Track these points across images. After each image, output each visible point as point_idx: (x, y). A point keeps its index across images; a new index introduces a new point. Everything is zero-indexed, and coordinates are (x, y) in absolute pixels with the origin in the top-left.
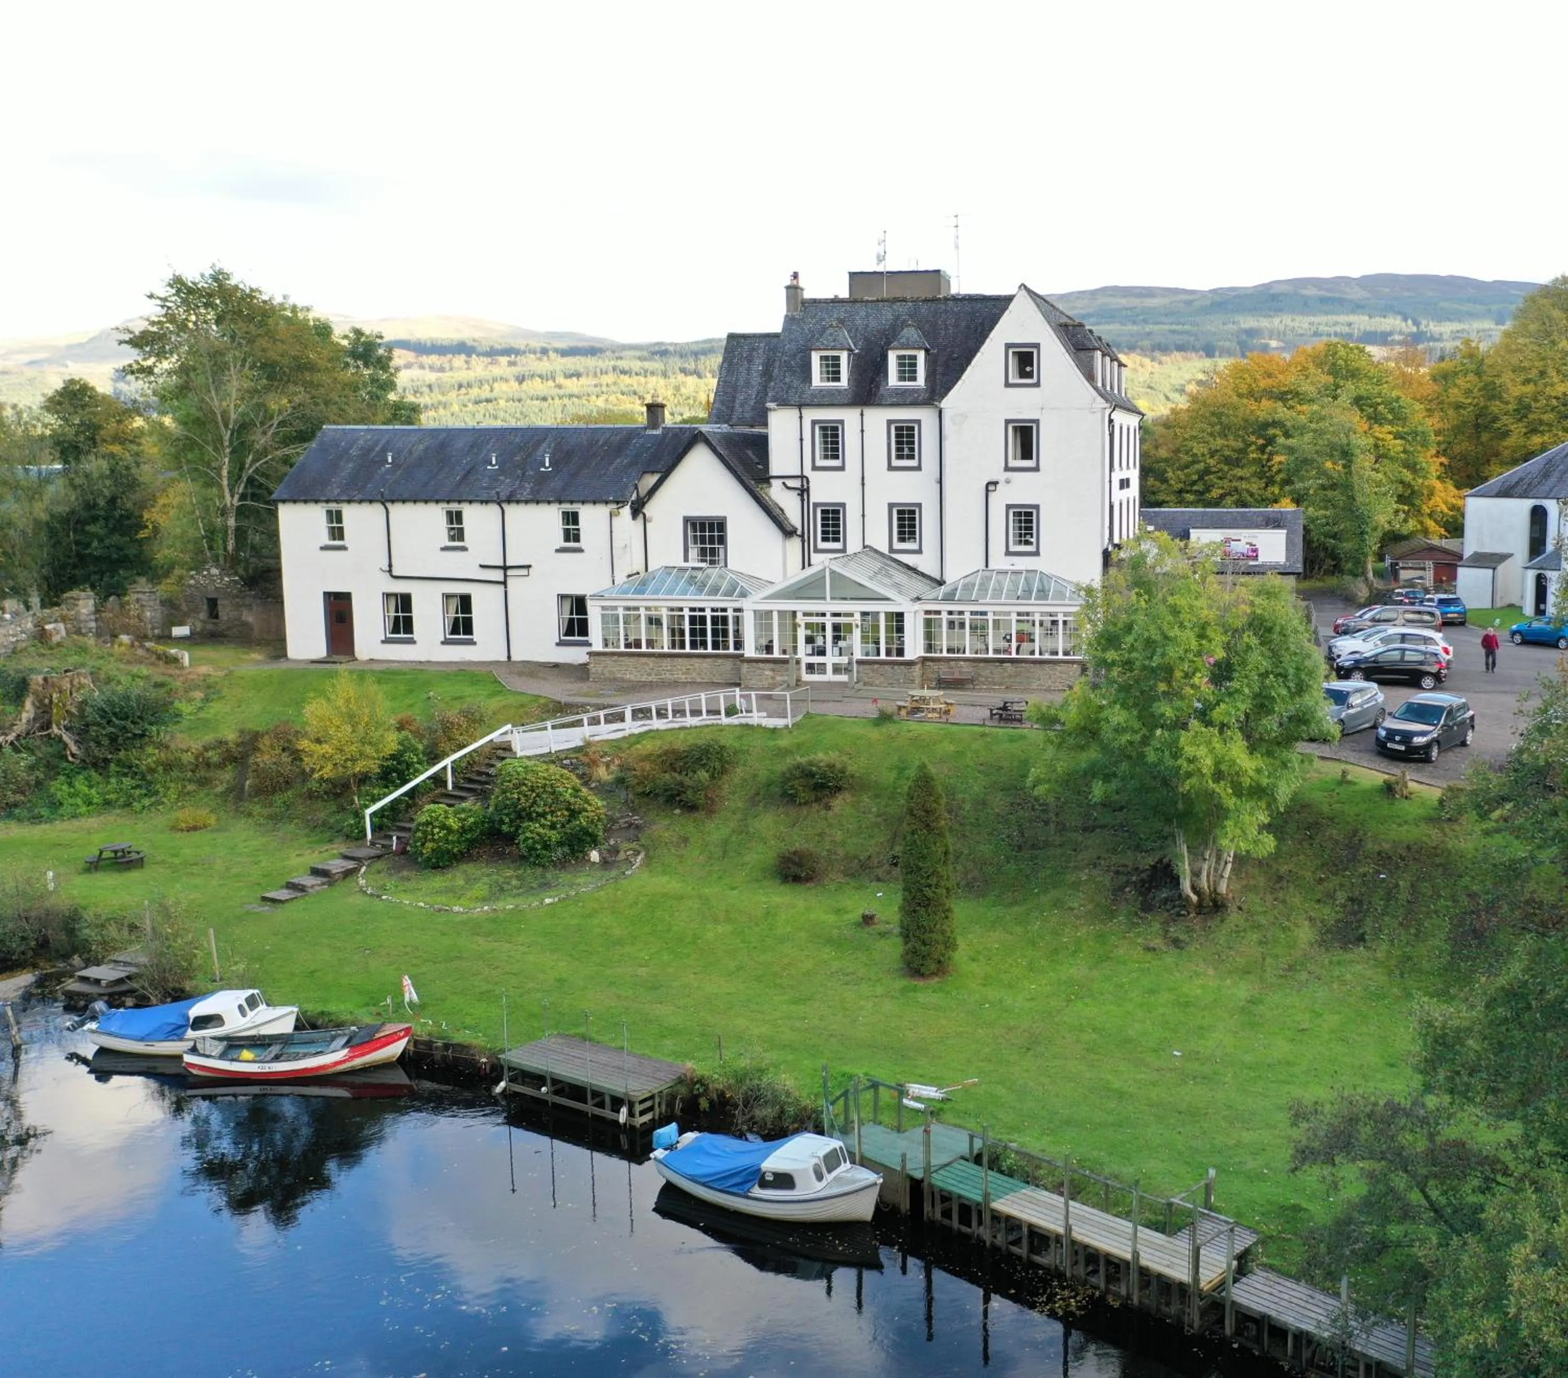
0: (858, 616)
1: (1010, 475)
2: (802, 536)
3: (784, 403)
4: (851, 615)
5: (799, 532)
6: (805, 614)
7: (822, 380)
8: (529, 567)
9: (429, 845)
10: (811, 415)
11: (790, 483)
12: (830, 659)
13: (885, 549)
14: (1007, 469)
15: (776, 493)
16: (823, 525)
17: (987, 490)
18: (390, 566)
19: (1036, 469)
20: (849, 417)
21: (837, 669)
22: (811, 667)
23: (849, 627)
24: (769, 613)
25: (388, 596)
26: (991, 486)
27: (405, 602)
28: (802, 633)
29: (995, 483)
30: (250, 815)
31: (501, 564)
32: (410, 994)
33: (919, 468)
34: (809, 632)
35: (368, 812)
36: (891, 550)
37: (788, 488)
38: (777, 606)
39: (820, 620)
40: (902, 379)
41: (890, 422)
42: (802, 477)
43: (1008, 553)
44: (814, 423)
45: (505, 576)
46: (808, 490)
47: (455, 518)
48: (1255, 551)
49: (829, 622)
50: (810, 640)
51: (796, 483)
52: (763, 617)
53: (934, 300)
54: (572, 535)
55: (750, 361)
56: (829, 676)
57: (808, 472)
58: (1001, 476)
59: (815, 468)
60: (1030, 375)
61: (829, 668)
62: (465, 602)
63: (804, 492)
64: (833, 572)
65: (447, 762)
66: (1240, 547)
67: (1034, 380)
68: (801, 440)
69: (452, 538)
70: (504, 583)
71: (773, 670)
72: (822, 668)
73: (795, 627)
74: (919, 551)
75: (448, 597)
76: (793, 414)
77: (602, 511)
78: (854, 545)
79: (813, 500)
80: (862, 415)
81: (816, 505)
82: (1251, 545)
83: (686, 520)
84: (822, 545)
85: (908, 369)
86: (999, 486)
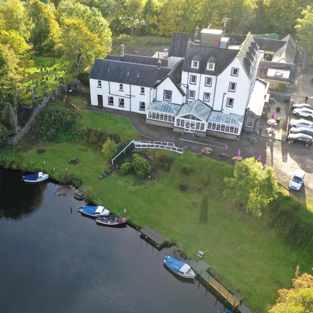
0: (196, 123)
1: (229, 92)
2: (186, 96)
3: (185, 71)
4: (195, 122)
5: (186, 95)
6: (186, 121)
7: (193, 66)
8: (135, 96)
9: (123, 172)
10: (190, 74)
11: (185, 86)
12: (190, 129)
13: (202, 100)
14: (229, 91)
15: (182, 87)
16: (190, 94)
17: (224, 95)
18: (110, 92)
19: (234, 92)
20: (198, 75)
21: (191, 131)
22: (186, 130)
23: (194, 125)
24: (179, 120)
25: (108, 97)
26: (225, 94)
27: (112, 98)
28: (185, 124)
29: (226, 93)
30: (91, 147)
31: (130, 95)
32: (125, 211)
33: (211, 87)
34: (186, 124)
35: (113, 160)
36: (203, 101)
37: (184, 86)
38: (181, 119)
39: (189, 122)
40: (210, 68)
41: (206, 77)
42: (187, 85)
43: (226, 106)
44: (191, 75)
45: (130, 97)
46: (188, 88)
47: (121, 85)
48: (282, 75)
49: (190, 123)
50: (186, 125)
51: (186, 86)
52: (178, 120)
53: (218, 48)
54: (143, 91)
55: (178, 40)
56: (189, 132)
57: (189, 84)
58: (227, 92)
59: (190, 84)
60: (236, 74)
61: (190, 131)
62: (123, 100)
63: (187, 88)
64: (192, 115)
65: (124, 150)
66: (279, 74)
67: (237, 75)
68: (188, 78)
69: (121, 89)
70: (130, 98)
71: (179, 129)
72: (188, 130)
73: (184, 123)
74: (209, 102)
75: (119, 99)
76: (187, 73)
77: (149, 89)
78: (196, 98)
79: (189, 89)
80: (201, 75)
81: (189, 90)
82: (282, 74)
83: (164, 90)
84: (190, 97)
85: (211, 67)
86: (226, 94)
